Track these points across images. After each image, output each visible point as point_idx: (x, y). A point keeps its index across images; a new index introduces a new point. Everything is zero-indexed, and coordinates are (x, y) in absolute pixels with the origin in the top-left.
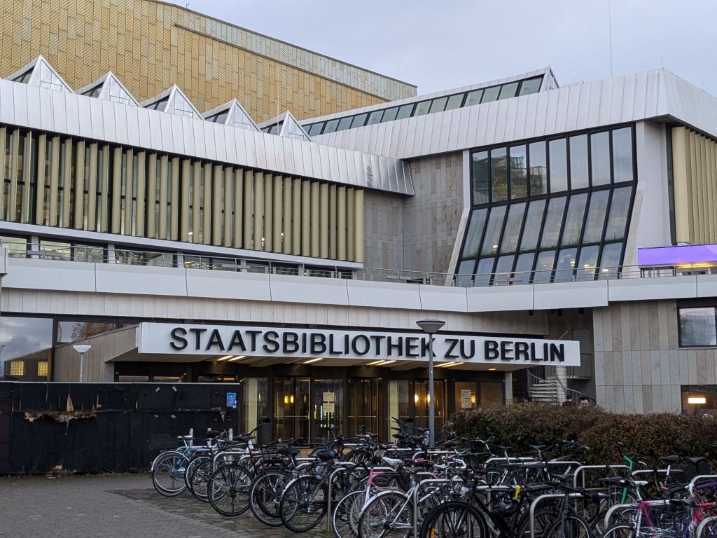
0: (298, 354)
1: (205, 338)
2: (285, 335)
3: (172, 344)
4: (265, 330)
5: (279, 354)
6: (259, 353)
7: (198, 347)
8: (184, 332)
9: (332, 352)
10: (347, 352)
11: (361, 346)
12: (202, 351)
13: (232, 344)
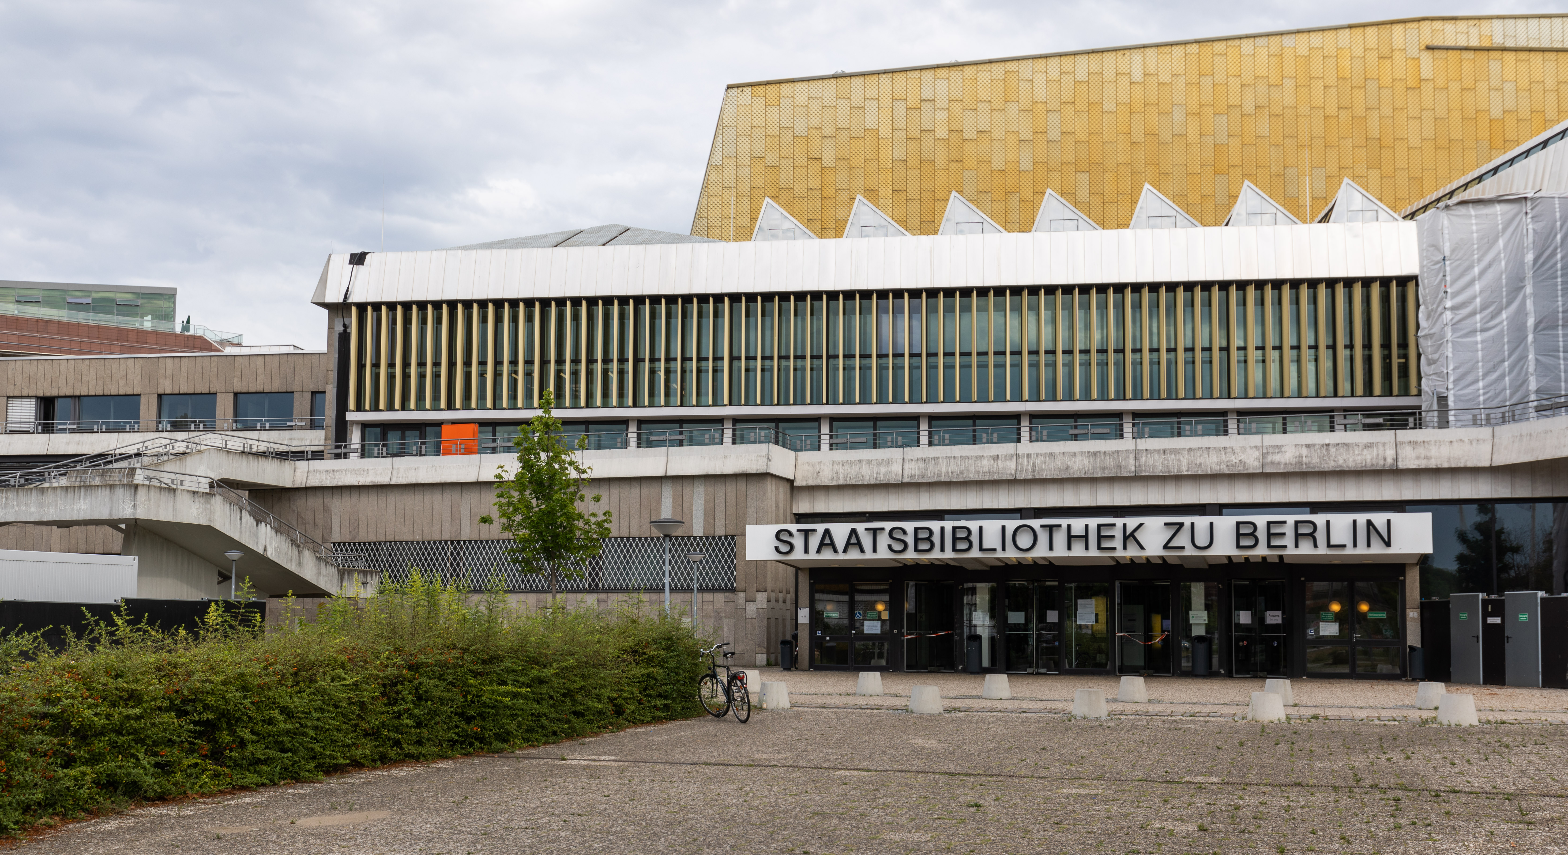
0: (936, 554)
1: (814, 542)
2: (916, 530)
3: (777, 548)
4: (888, 525)
5: (910, 555)
6: (883, 553)
7: (806, 551)
8: (790, 534)
9: (981, 549)
10: (1004, 549)
11: (1024, 541)
12: (813, 556)
13: (848, 544)
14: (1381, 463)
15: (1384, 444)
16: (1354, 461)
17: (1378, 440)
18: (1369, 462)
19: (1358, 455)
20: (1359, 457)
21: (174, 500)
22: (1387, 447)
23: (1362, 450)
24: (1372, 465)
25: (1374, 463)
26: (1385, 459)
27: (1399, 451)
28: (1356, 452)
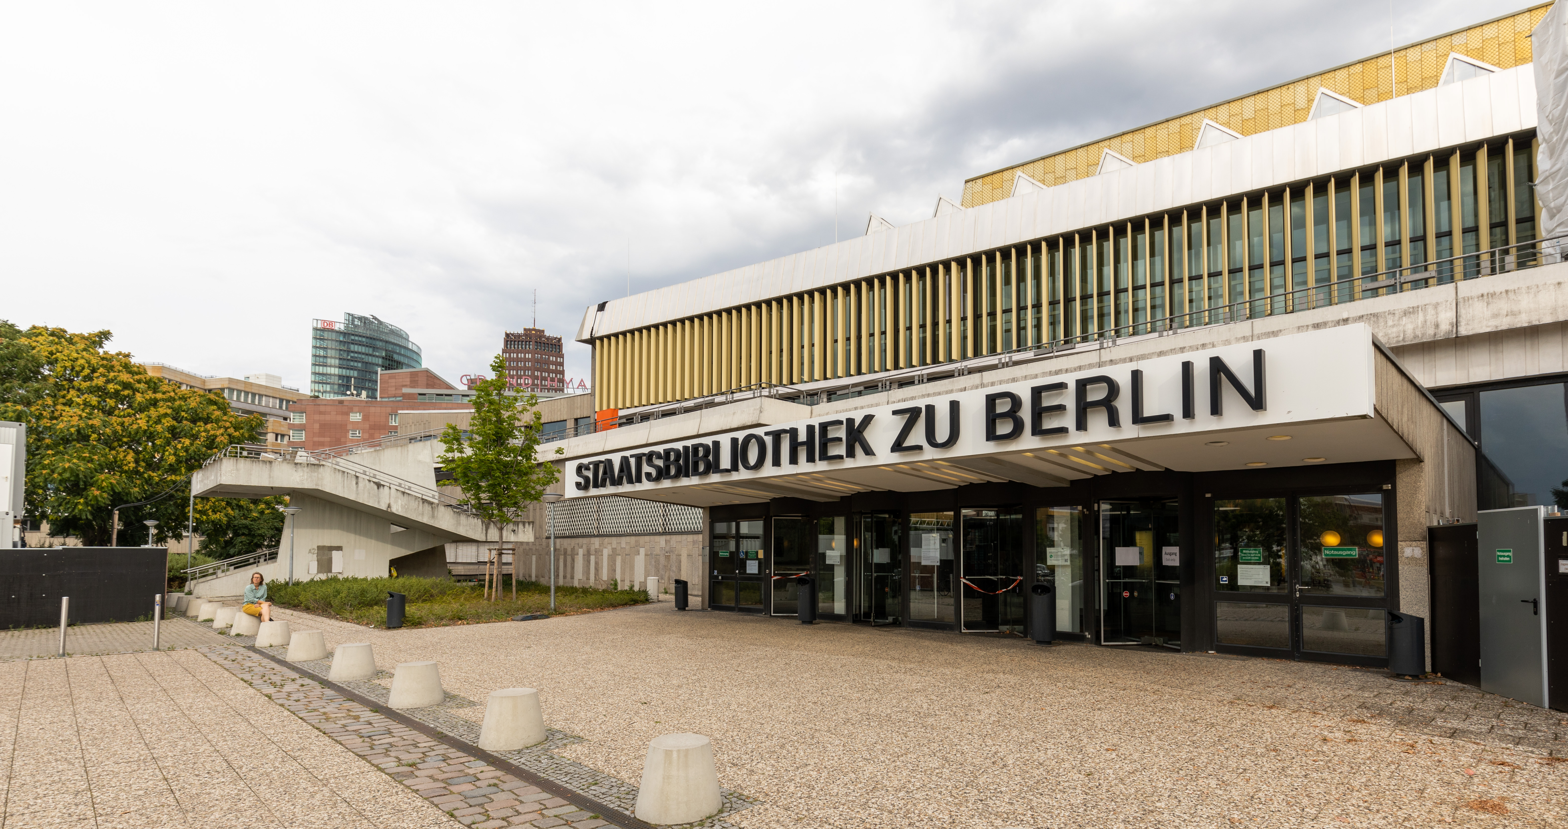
14: (1431, 331)
15: (1436, 306)
16: (1386, 335)
17: (1427, 302)
18: (1410, 334)
19: (1393, 326)
20: (1395, 330)
21: (271, 470)
22: (1440, 309)
23: (1400, 318)
24: (1415, 337)
25: (1419, 333)
26: (1437, 326)
27: (1462, 311)
28: (1390, 323)
